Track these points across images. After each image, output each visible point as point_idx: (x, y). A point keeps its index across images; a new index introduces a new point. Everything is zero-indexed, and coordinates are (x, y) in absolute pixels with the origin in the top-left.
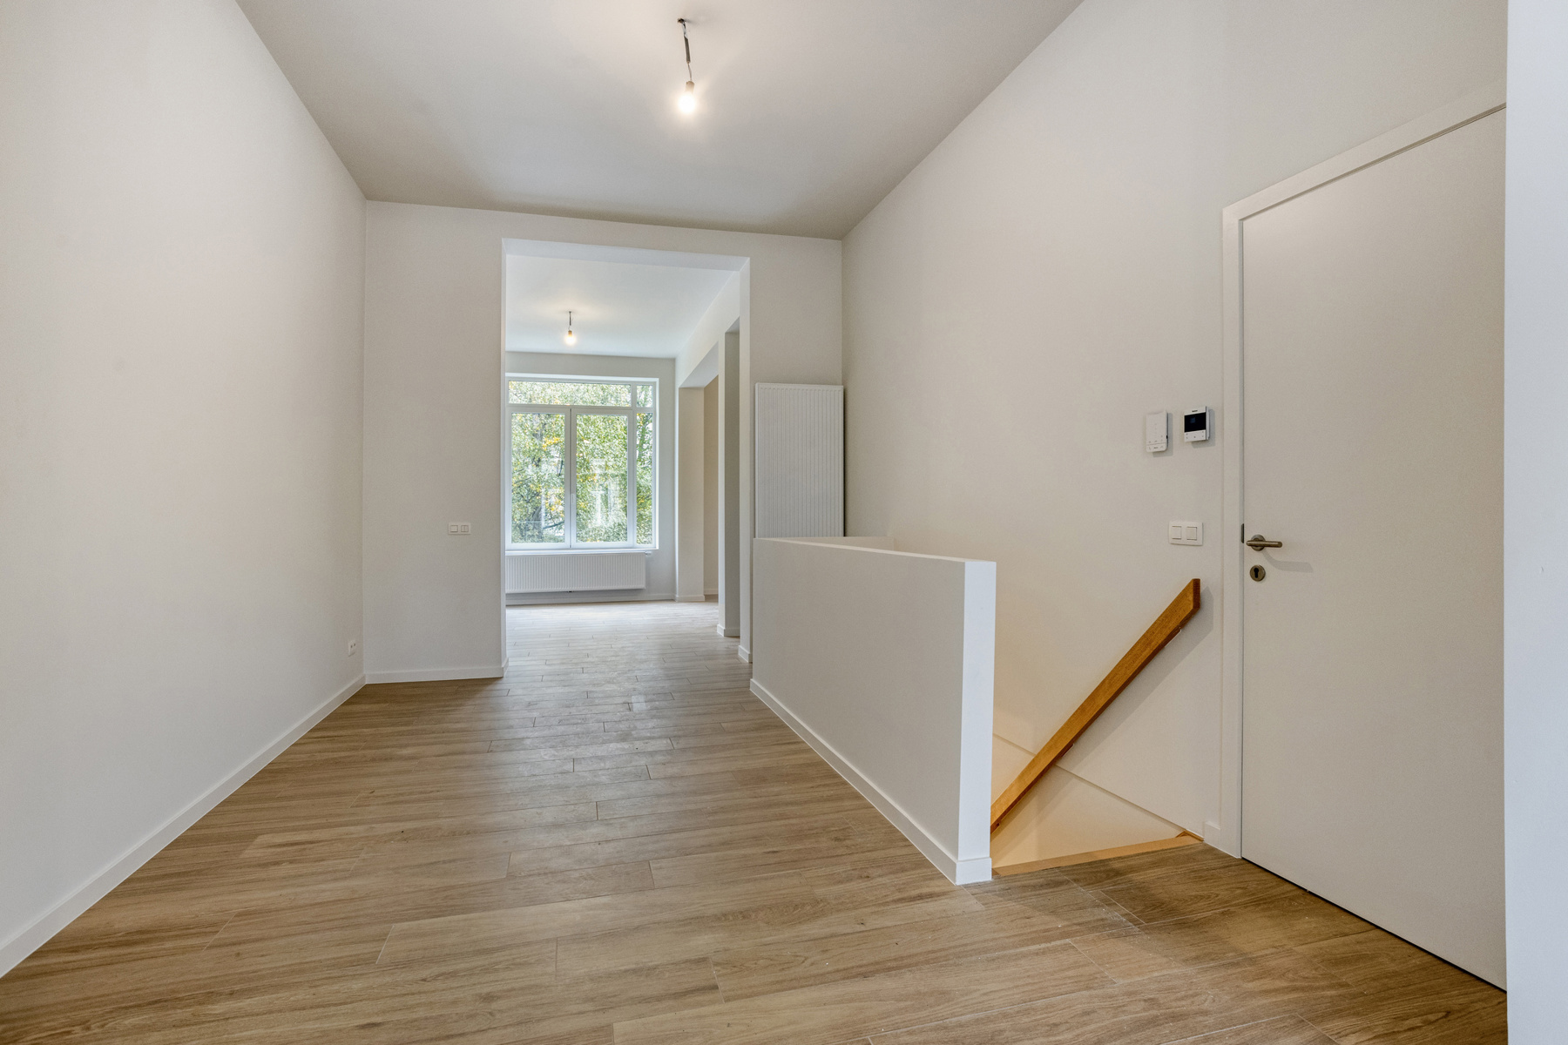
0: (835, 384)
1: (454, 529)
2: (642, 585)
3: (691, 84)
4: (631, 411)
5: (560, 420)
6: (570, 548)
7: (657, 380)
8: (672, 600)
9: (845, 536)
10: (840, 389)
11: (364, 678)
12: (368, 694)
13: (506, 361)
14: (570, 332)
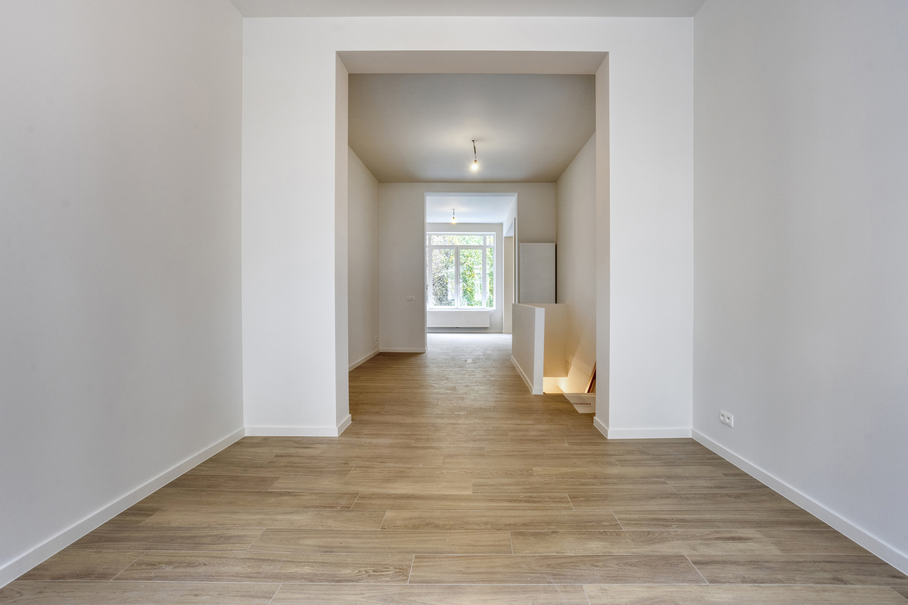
0: (553, 243)
1: (409, 299)
2: (488, 326)
3: (476, 161)
4: (483, 248)
5: (452, 252)
6: (457, 309)
7: (495, 233)
8: (502, 333)
9: (556, 303)
10: (554, 244)
11: (379, 350)
12: (381, 355)
13: (427, 227)
14: (454, 218)
